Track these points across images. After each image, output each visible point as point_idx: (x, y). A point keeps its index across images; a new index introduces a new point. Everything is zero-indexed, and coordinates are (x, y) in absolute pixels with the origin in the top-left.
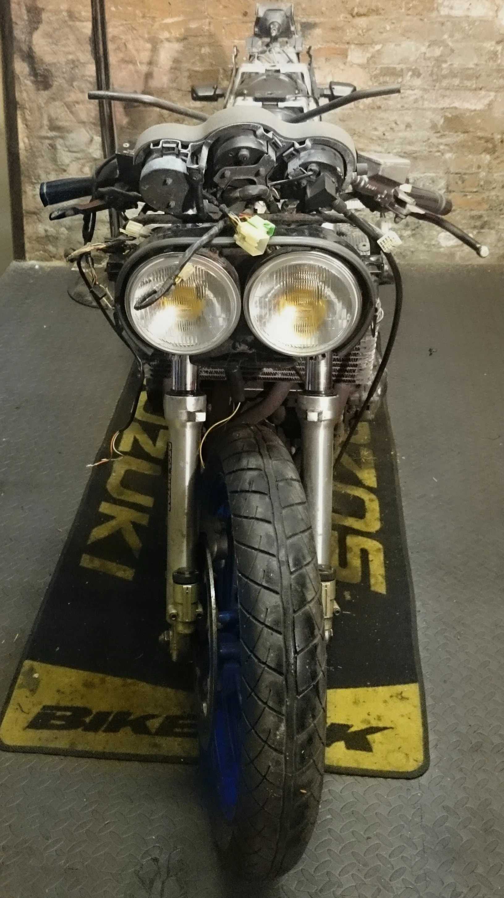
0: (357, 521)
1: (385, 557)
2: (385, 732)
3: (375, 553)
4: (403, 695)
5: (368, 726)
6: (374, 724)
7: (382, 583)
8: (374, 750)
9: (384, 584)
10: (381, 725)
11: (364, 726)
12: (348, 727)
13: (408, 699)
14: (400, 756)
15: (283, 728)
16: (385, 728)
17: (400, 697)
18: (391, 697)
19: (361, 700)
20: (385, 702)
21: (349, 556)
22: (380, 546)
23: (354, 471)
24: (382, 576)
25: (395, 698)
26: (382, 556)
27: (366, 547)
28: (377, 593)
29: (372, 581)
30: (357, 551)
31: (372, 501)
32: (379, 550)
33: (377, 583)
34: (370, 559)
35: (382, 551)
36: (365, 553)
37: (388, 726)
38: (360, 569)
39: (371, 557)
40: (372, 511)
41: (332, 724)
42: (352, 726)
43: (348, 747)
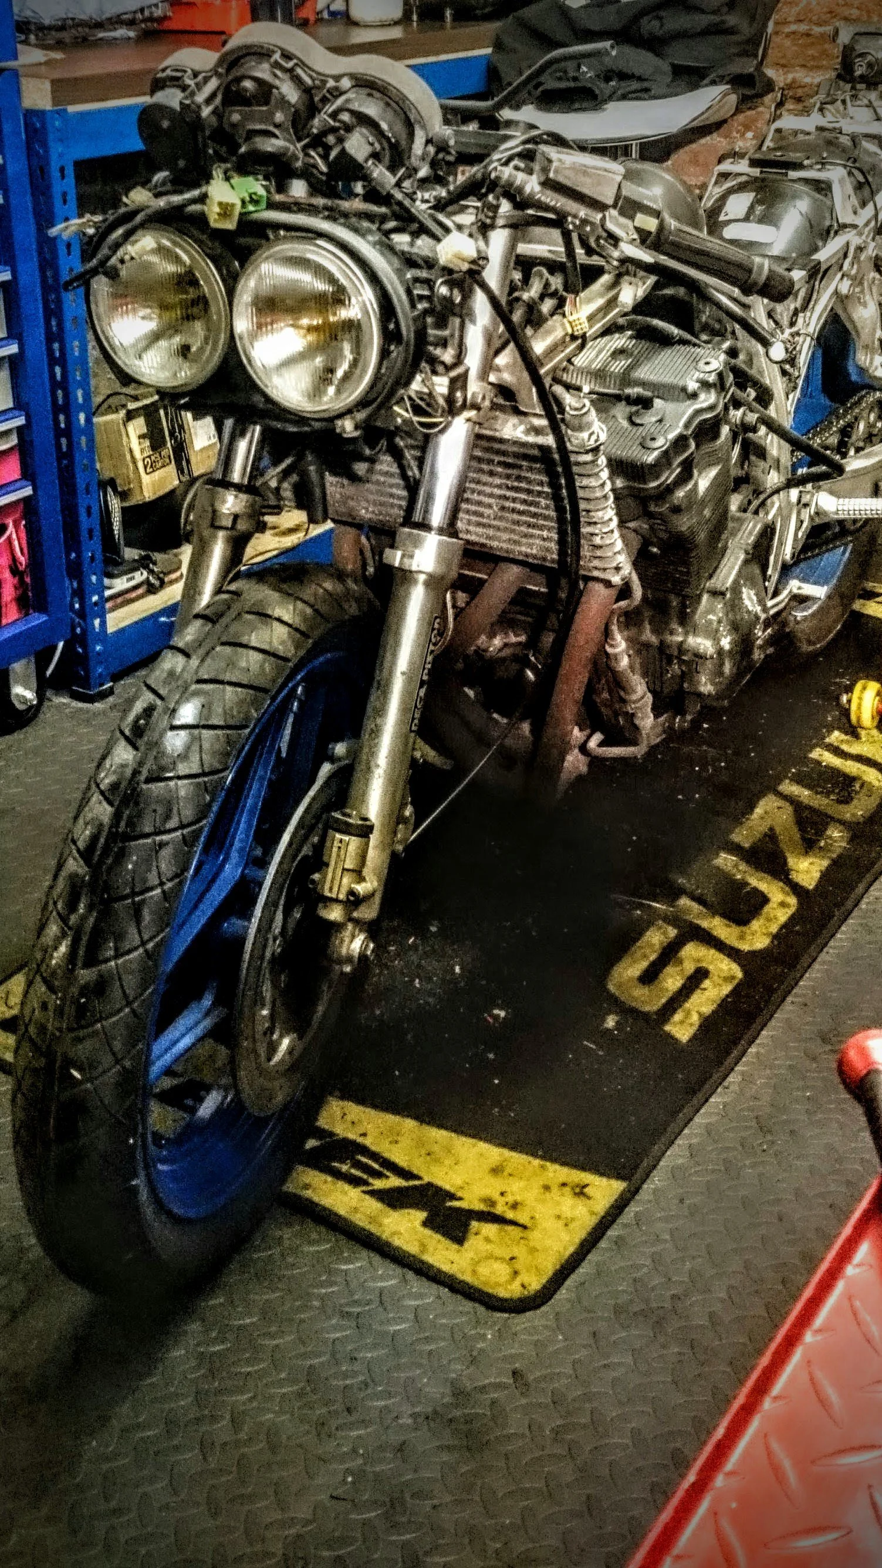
0: (728, 926)
1: (732, 993)
3: (720, 981)
4: (586, 1190)
5: (486, 1209)
6: (499, 1209)
7: (691, 1025)
8: (466, 1245)
9: (695, 1028)
10: (510, 1215)
11: (479, 1206)
12: (452, 1197)
13: (589, 1198)
14: (502, 1271)
15: (63, 949)
16: (512, 1223)
17: (577, 1190)
18: (564, 1185)
19: (508, 1171)
20: (547, 1188)
21: (669, 970)
22: (740, 975)
23: (786, 854)
24: (701, 1015)
25: (567, 1189)
26: (727, 989)
27: (711, 968)
28: (669, 1036)
29: (678, 1017)
30: (689, 968)
31: (783, 904)
32: (731, 978)
33: (682, 1022)
34: (703, 986)
35: (736, 982)
36: (700, 975)
37: (521, 1221)
38: (670, 994)
39: (706, 983)
40: (769, 920)
41: (430, 1185)
42: (460, 1199)
43: (425, 1224)
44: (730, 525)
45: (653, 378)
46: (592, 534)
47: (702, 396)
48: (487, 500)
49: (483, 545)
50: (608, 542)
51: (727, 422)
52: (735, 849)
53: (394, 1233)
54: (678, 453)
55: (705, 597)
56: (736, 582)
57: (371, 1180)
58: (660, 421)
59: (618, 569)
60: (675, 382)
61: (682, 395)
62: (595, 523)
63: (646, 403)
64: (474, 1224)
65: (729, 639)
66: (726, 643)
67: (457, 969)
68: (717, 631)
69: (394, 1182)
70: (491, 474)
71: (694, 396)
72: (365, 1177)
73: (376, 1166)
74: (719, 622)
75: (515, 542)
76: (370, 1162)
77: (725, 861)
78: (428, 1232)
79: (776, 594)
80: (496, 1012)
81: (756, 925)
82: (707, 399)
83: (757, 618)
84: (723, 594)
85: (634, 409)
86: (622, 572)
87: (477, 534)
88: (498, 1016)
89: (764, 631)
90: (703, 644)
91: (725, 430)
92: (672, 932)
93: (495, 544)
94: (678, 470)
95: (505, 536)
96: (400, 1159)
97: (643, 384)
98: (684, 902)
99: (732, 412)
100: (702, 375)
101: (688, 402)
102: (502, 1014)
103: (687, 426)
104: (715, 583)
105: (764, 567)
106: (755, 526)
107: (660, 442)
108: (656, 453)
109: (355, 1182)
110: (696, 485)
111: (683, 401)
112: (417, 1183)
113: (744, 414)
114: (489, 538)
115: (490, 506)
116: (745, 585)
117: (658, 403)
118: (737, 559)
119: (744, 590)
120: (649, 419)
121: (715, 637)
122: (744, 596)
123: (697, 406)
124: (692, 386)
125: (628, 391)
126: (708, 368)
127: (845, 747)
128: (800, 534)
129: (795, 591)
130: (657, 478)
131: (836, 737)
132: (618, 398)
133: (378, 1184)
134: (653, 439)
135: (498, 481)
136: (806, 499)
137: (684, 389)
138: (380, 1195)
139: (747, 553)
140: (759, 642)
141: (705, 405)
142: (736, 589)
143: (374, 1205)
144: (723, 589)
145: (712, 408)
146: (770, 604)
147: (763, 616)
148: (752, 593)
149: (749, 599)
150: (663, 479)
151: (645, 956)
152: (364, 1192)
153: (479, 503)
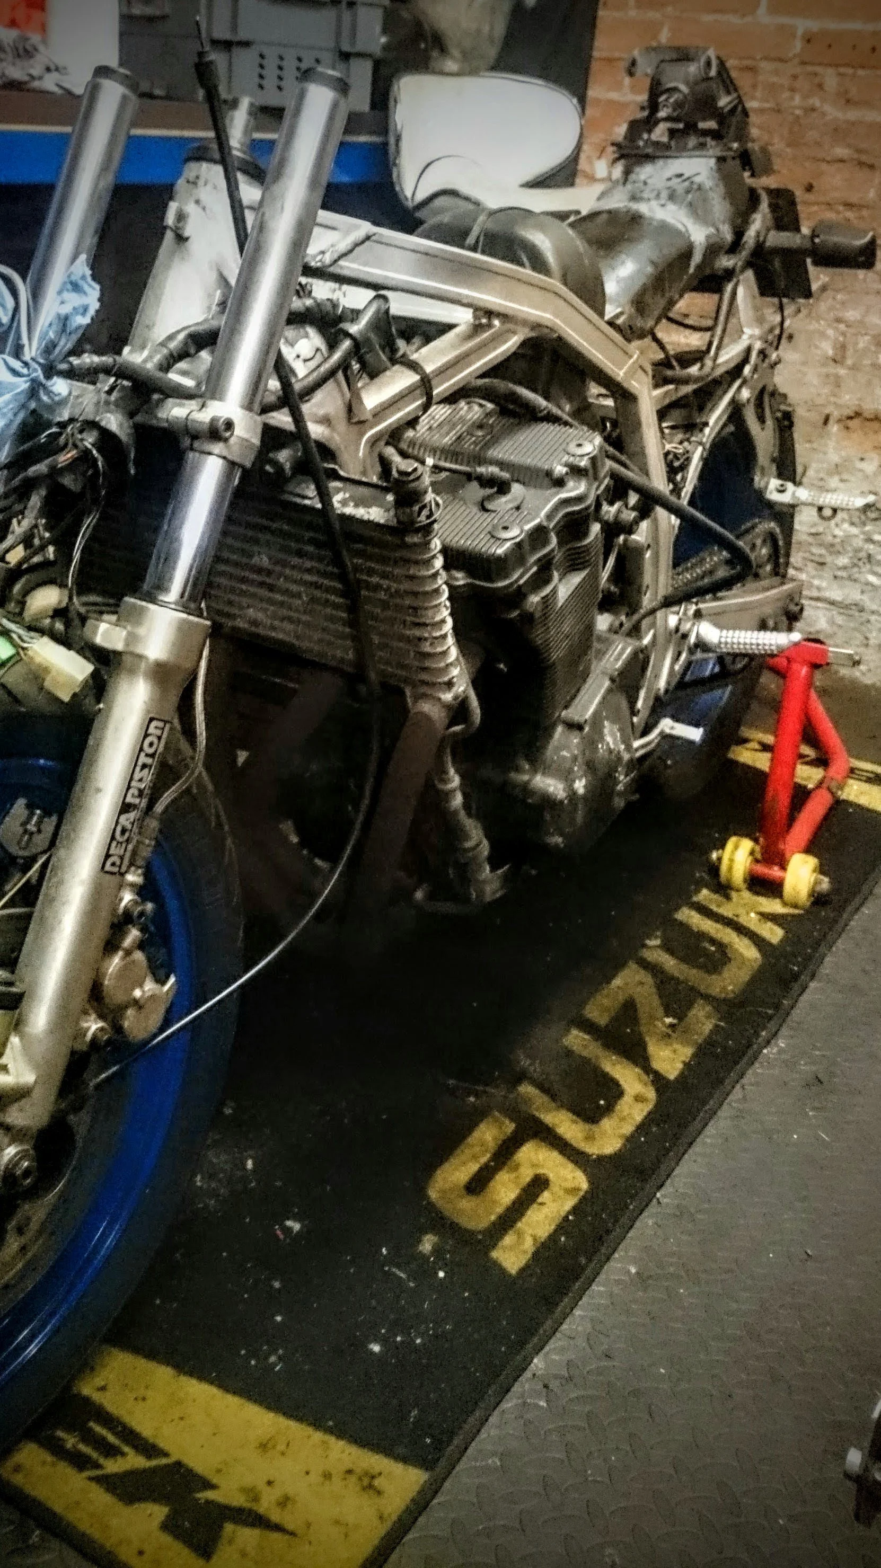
0: (574, 1122)
1: (575, 1210)
2: (276, 1536)
3: (561, 1193)
4: (376, 1482)
5: (247, 1505)
6: (266, 1506)
7: (525, 1252)
8: (215, 1559)
9: (529, 1256)
10: (275, 1516)
11: (239, 1500)
12: (208, 1485)
13: (379, 1493)
16: (278, 1528)
17: (366, 1481)
18: (350, 1472)
19: (279, 1448)
20: (326, 1475)
21: (502, 1176)
22: (585, 1186)
23: (647, 1039)
24: (535, 1240)
25: (353, 1479)
26: (570, 1203)
27: (551, 1176)
28: (496, 1265)
29: (508, 1239)
30: (527, 1175)
31: (639, 1098)
32: (573, 1191)
33: (511, 1248)
34: (540, 1200)
35: (582, 1193)
36: (539, 1184)
37: (290, 1526)
38: (500, 1210)
39: (545, 1196)
40: (623, 1119)
41: (179, 1464)
42: (213, 1487)
43: (166, 1526)
44: (596, 645)
45: (513, 458)
46: (420, 639)
47: (571, 484)
48: (294, 588)
49: (292, 646)
50: (439, 649)
51: (598, 519)
52: (588, 1027)
53: (121, 1543)
54: (534, 549)
55: (559, 729)
56: (596, 714)
57: (102, 1461)
58: (518, 508)
59: (450, 684)
60: (539, 465)
61: (546, 481)
62: (425, 625)
63: (502, 488)
64: (229, 1527)
65: (584, 781)
66: (580, 786)
67: (250, 1164)
68: (570, 771)
69: (133, 1461)
70: (300, 554)
71: (559, 483)
72: (95, 1455)
73: (111, 1438)
74: (575, 758)
75: (329, 643)
76: (104, 1432)
77: (576, 1040)
78: (166, 1539)
79: (645, 732)
80: (289, 1223)
81: (607, 1124)
82: (576, 488)
83: (619, 758)
84: (580, 727)
85: (489, 491)
86: (454, 689)
87: (284, 631)
88: (290, 1229)
89: (626, 776)
90: (553, 786)
91: (596, 528)
92: (510, 1127)
93: (305, 645)
94: (535, 569)
95: (317, 636)
96: (145, 1426)
97: (501, 464)
98: (527, 1089)
99: (605, 507)
100: (572, 459)
101: (554, 490)
102: (296, 1226)
103: (549, 517)
104: (570, 714)
105: (632, 702)
106: (623, 650)
107: (514, 532)
108: (508, 545)
109: (80, 1462)
110: (554, 591)
111: (547, 488)
112: (164, 1461)
113: (619, 511)
114: (298, 637)
115: (298, 595)
116: (607, 718)
117: (516, 488)
118: (600, 687)
119: (606, 723)
120: (503, 503)
121: (568, 778)
122: (606, 731)
123: (564, 495)
124: (560, 470)
125: (481, 470)
126: (580, 451)
127: (714, 908)
128: (677, 667)
129: (668, 731)
130: (506, 577)
131: (704, 895)
132: (469, 477)
133: (112, 1466)
134: (506, 528)
135: (308, 564)
136: (686, 626)
137: (549, 474)
138: (110, 1483)
139: (612, 680)
140: (620, 787)
141: (573, 494)
142: (597, 721)
143: (101, 1498)
144: (582, 720)
145: (579, 499)
146: (636, 744)
147: (626, 756)
148: (616, 727)
149: (611, 738)
150: (515, 576)
151: (475, 1157)
152: (91, 1479)
153: (286, 592)
